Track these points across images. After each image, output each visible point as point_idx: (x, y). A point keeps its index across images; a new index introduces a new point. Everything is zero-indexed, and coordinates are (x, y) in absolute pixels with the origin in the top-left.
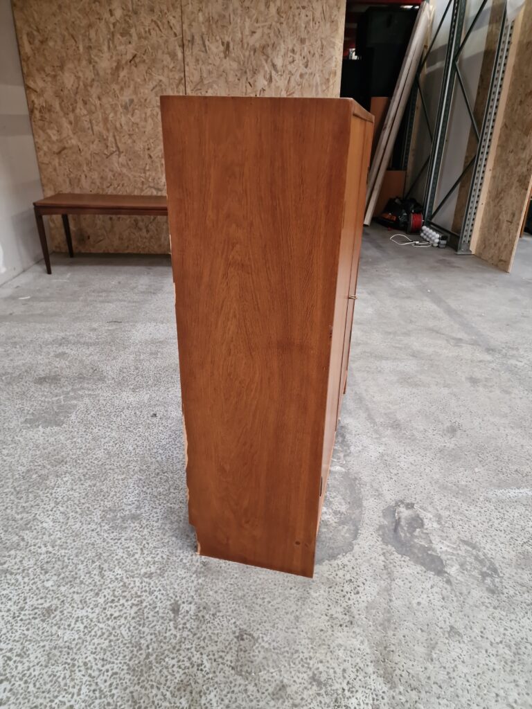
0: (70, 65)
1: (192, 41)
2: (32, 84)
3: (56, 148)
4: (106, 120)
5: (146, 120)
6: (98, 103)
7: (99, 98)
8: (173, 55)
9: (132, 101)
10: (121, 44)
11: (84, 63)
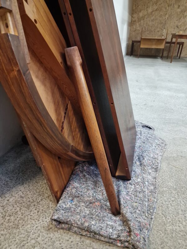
0: (142, 11)
1: (171, 5)
2: (133, 16)
3: (134, 30)
4: (147, 23)
5: (156, 23)
6: (146, 19)
7: (147, 18)
8: (166, 8)
9: (154, 19)
10: (155, 6)
11: (145, 11)
